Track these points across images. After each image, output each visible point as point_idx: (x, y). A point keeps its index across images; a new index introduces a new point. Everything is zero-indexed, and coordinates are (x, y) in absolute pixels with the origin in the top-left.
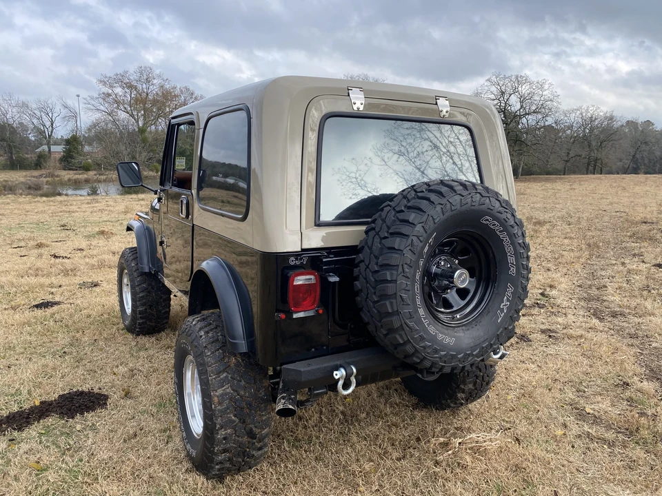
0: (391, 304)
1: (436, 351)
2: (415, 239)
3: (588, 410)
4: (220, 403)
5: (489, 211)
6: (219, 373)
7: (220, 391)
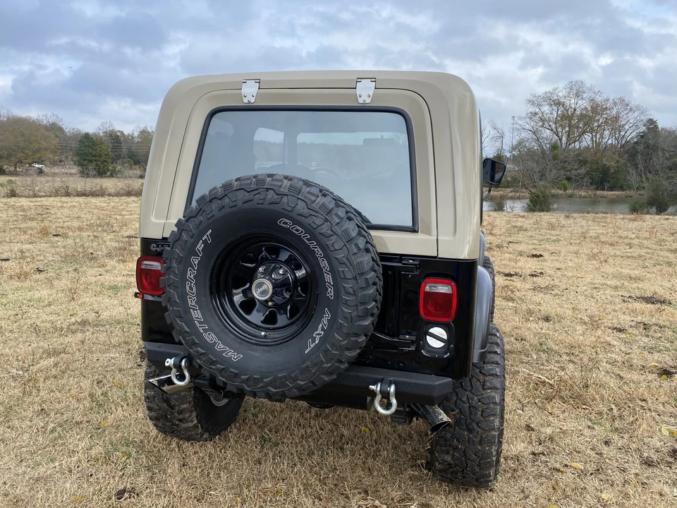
1: (213, 363)
2: (185, 234)
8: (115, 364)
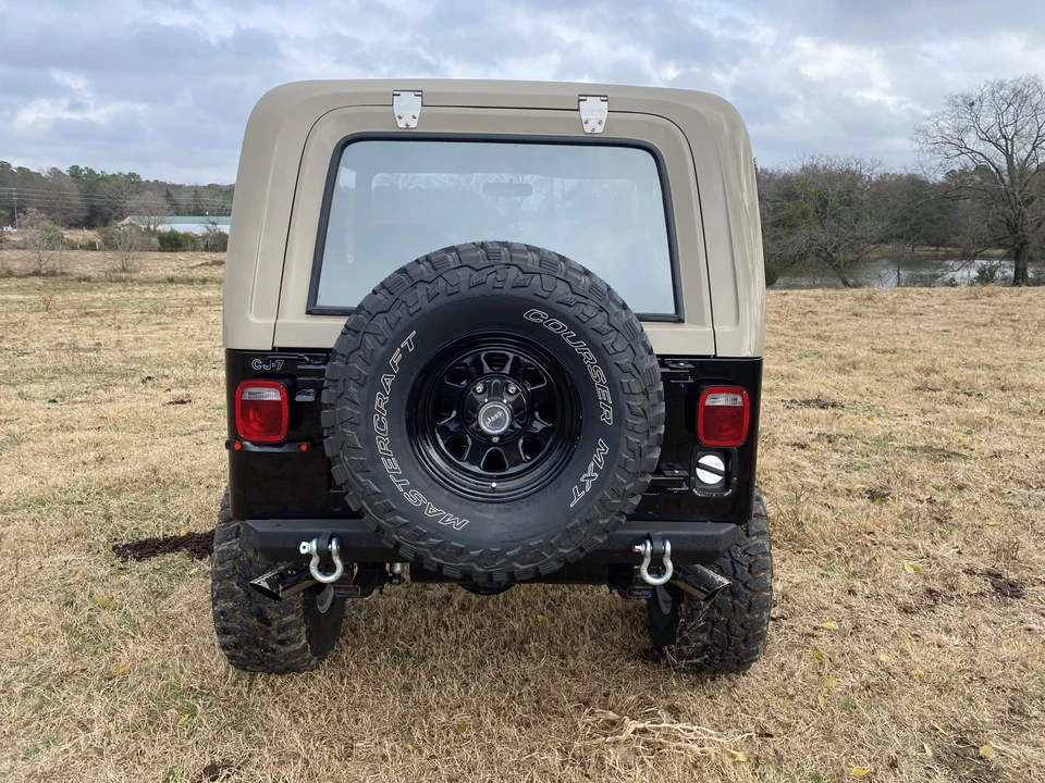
1: (422, 536)
2: (369, 339)
5: (538, 299)
7: (224, 546)
8: (77, 572)
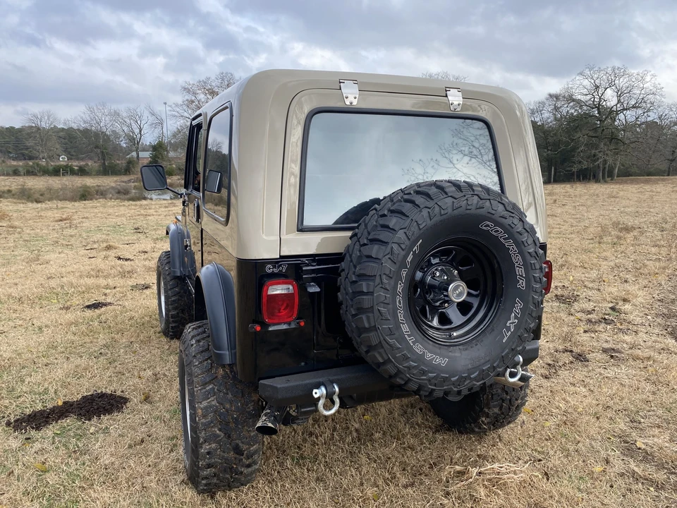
0: (368, 318)
1: (424, 373)
2: (395, 247)
3: (639, 444)
4: (204, 416)
5: (489, 215)
6: (205, 384)
7: (205, 404)
